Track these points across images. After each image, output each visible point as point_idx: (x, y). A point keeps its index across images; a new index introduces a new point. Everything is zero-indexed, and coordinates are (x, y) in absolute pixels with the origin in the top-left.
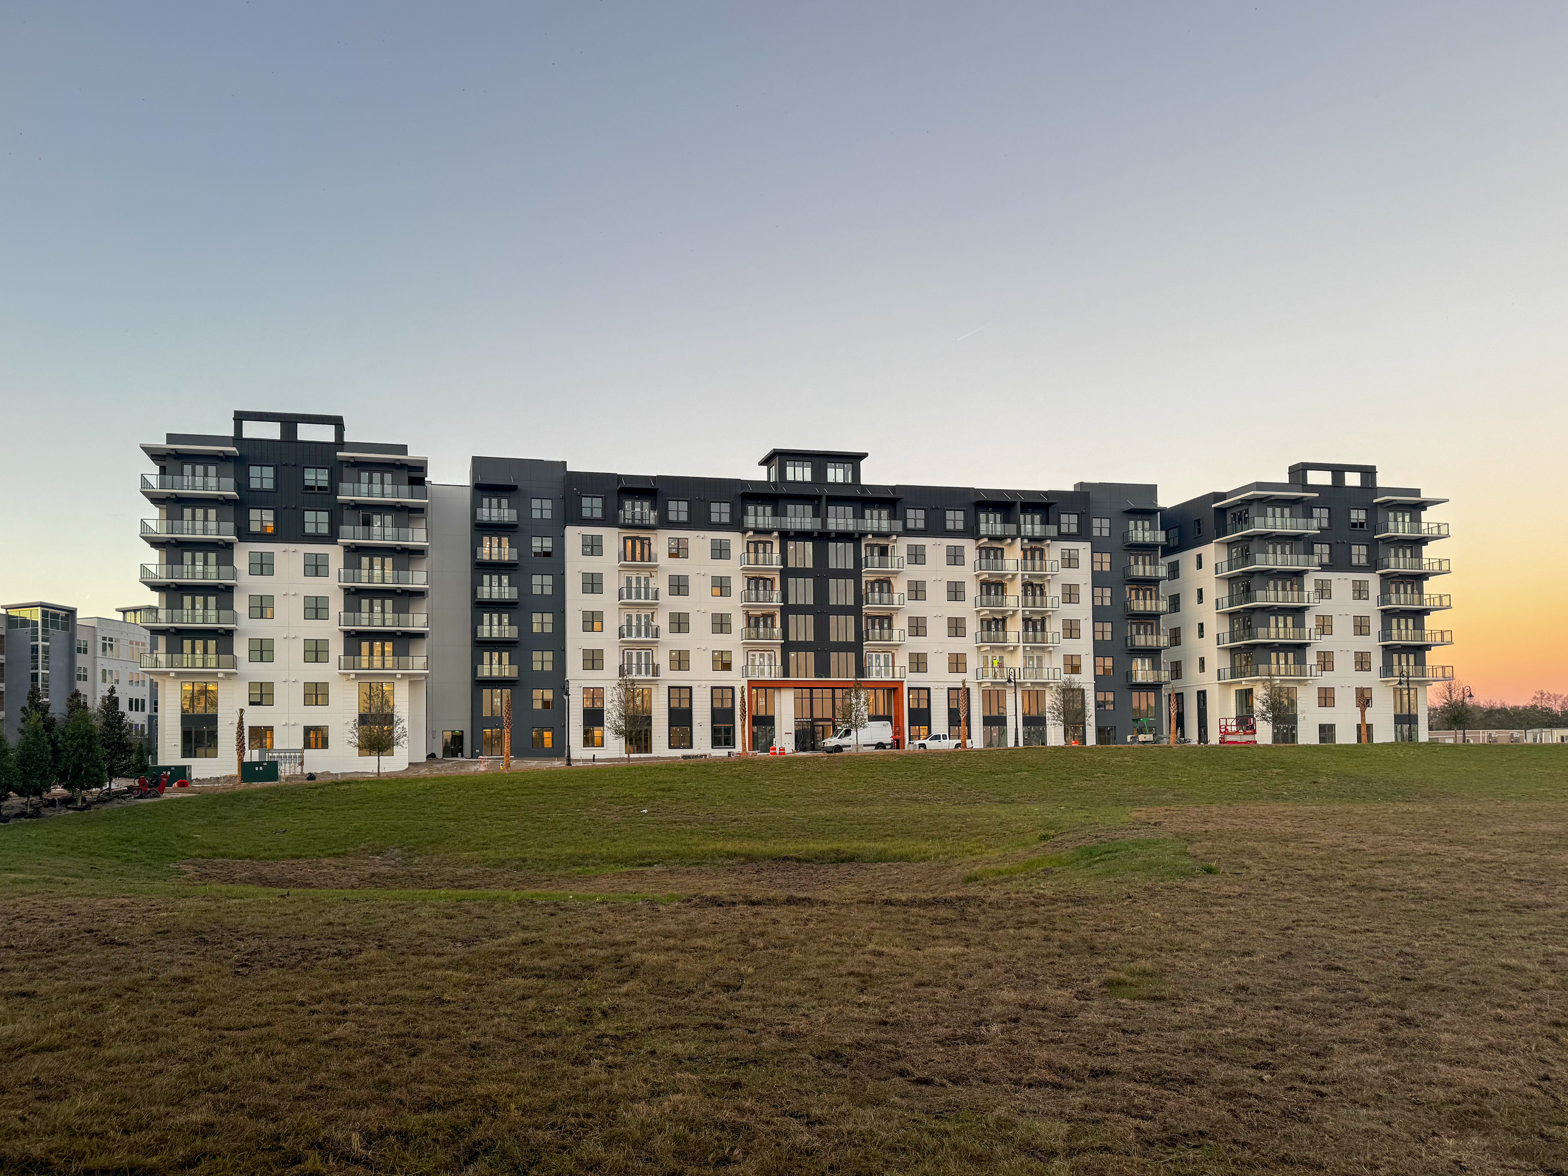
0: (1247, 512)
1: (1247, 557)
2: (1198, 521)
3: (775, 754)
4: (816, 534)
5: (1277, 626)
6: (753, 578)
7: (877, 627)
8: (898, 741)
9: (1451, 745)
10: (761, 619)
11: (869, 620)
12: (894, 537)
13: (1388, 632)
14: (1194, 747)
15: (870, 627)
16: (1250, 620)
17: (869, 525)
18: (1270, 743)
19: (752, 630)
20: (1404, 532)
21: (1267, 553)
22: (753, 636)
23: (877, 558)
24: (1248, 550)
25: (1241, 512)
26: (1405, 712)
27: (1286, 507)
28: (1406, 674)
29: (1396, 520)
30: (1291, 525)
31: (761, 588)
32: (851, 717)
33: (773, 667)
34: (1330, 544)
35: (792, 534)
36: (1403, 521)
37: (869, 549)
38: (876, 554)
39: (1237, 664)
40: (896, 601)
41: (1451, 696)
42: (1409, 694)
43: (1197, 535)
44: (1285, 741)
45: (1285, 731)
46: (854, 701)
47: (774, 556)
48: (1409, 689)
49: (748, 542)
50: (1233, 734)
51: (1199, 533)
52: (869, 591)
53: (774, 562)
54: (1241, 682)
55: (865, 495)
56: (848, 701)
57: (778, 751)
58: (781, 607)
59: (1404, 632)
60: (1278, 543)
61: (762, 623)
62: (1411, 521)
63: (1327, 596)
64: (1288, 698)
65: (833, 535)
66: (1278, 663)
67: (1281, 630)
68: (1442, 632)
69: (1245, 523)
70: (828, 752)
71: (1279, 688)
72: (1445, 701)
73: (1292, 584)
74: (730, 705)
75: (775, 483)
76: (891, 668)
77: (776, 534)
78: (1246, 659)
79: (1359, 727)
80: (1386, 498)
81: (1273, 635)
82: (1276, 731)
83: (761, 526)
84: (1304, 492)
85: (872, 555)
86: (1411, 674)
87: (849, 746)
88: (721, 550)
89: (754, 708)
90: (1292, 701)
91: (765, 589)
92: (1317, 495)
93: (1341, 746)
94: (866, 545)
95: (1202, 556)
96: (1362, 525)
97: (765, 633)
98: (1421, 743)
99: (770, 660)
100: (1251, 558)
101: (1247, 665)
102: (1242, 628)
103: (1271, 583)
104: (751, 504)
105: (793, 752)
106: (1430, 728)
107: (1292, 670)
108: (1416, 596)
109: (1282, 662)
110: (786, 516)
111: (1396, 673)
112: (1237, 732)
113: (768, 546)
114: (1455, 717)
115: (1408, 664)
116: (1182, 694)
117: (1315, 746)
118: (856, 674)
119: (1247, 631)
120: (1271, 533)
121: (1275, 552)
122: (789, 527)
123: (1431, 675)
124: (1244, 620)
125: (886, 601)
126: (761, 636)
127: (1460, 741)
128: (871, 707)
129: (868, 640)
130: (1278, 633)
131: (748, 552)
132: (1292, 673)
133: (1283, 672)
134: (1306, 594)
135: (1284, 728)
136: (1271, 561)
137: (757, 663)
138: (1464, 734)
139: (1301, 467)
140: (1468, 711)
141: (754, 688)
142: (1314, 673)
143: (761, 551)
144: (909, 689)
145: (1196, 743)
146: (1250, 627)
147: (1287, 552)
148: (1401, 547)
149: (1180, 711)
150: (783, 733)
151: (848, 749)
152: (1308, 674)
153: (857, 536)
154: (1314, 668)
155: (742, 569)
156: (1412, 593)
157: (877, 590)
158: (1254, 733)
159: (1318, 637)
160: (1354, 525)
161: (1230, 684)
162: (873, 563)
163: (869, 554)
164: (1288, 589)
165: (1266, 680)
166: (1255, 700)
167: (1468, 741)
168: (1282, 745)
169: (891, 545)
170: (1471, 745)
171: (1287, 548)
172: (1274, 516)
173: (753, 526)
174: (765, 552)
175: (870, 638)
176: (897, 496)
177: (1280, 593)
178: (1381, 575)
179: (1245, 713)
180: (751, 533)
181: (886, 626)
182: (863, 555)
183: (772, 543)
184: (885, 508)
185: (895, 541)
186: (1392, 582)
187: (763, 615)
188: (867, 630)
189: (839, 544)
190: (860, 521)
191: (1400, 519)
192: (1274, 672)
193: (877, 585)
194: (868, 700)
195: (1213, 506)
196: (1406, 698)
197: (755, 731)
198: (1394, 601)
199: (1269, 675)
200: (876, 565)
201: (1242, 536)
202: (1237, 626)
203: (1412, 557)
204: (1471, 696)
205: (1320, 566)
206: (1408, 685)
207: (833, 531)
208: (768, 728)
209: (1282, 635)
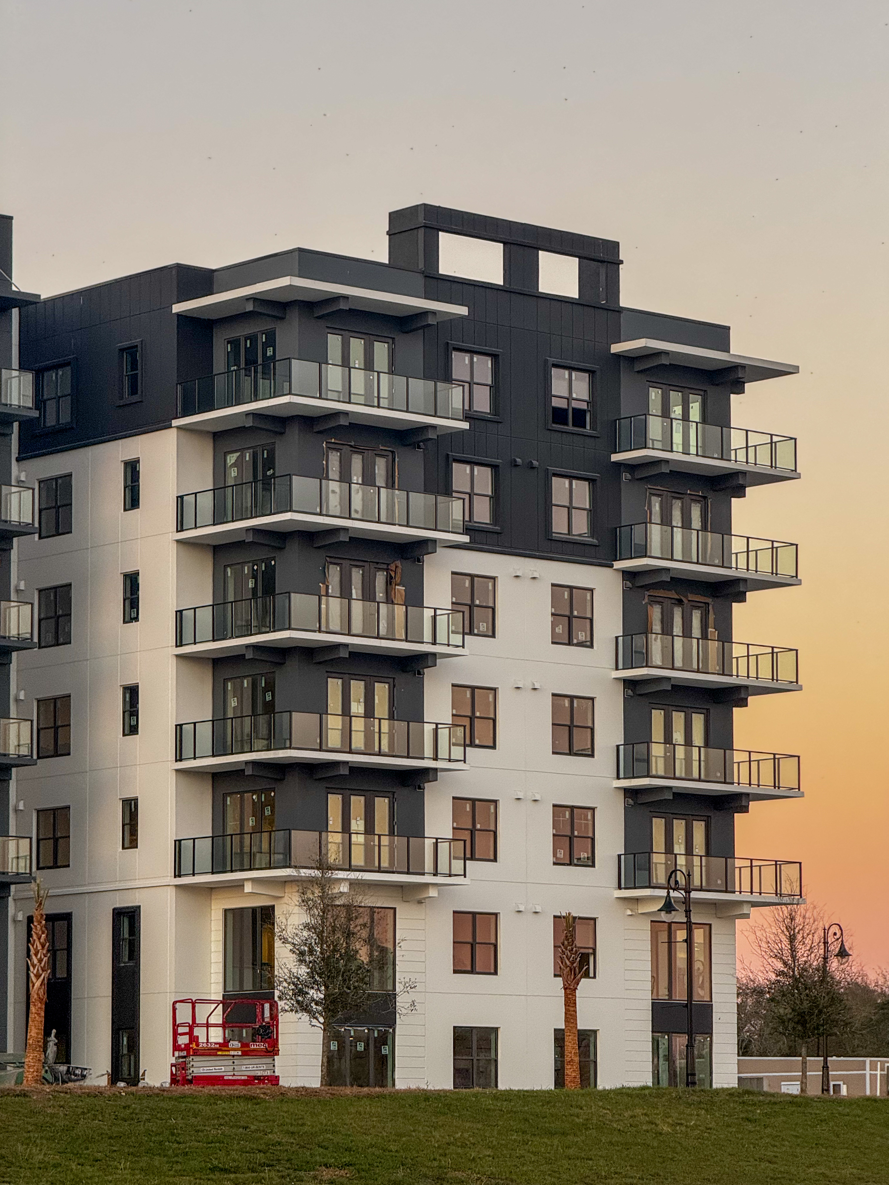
0: (271, 341)
1: (267, 483)
2: (131, 351)
5: (346, 712)
9: (792, 1101)
13: (641, 748)
14: (96, 1094)
16: (270, 687)
18: (315, 1083)
20: (686, 453)
21: (323, 475)
24: (270, 463)
25: (253, 338)
26: (680, 996)
27: (381, 338)
28: (682, 881)
29: (666, 413)
30: (391, 397)
34: (494, 467)
36: (685, 417)
39: (232, 826)
41: (793, 950)
42: (689, 941)
43: (128, 398)
44: (359, 1080)
45: (361, 1047)
48: (689, 926)
50: (211, 1052)
51: (134, 391)
54: (239, 885)
59: (680, 752)
60: (356, 449)
62: (704, 419)
63: (483, 627)
64: (370, 941)
66: (346, 829)
67: (358, 724)
68: (776, 759)
69: (266, 374)
71: (348, 907)
72: (780, 966)
73: (389, 582)
78: (258, 810)
79: (559, 1037)
80: (641, 343)
81: (334, 739)
82: (334, 1046)
84: (427, 297)
86: (696, 882)
90: (383, 950)
92: (463, 311)
93: (510, 1095)
95: (143, 468)
96: (579, 416)
98: (718, 1092)
100: (279, 485)
101: (258, 830)
102: (248, 711)
103: (334, 573)
106: (744, 1049)
107: (385, 852)
108: (713, 646)
109: (358, 824)
111: (660, 875)
112: (225, 1044)
114: (802, 1014)
115: (689, 851)
116: (67, 917)
117: (438, 1096)
119: (262, 720)
120: (338, 414)
121: (345, 478)
123: (746, 887)
124: (254, 685)
127: (814, 1090)
130: (347, 733)
132: (385, 864)
133: (358, 858)
134: (428, 614)
135: (358, 1039)
136: (334, 502)
138: (825, 1068)
139: (421, 220)
140: (835, 999)
142: (443, 867)
145: (104, 1082)
146: (270, 708)
147: (380, 481)
148: (679, 495)
149: (61, 974)
152: (429, 866)
154: (444, 848)
156: (705, 636)
158: (272, 1050)
159: (457, 752)
160: (559, 415)
161: (210, 889)
164: (380, 595)
165: (312, 881)
166: (278, 944)
167: (837, 1088)
168: (348, 1090)
170: (841, 1101)
171: (380, 467)
172: (346, 363)
177: (357, 607)
178: (628, 575)
179: (248, 986)
186: (654, 601)
191: (677, 411)
192: (333, 855)
195: (177, 308)
196: (681, 955)
198: (657, 658)
199: (323, 865)
201: (255, 415)
202: (233, 703)
203: (704, 528)
204: (843, 953)
205: (467, 530)
206: (688, 912)
209: (358, 741)
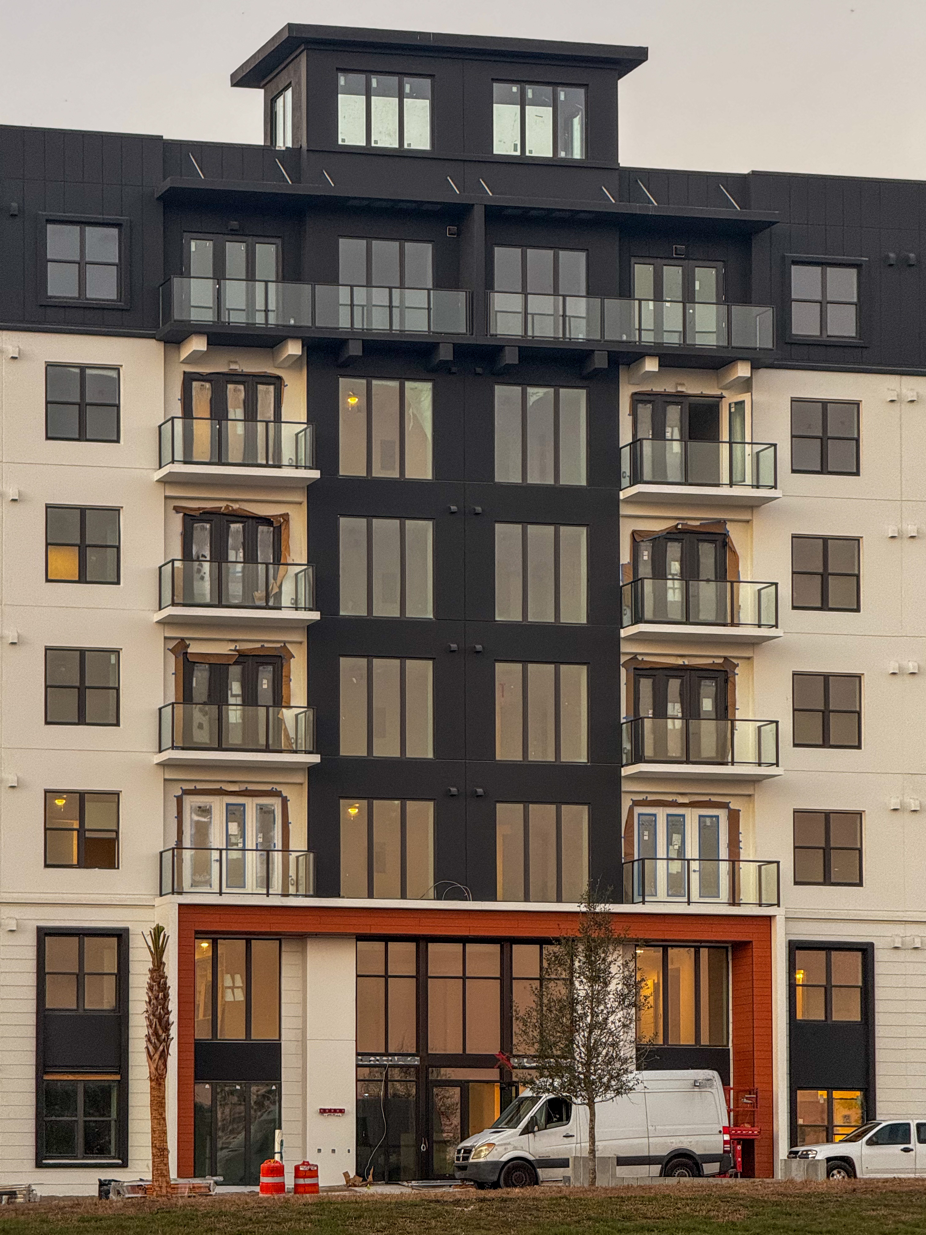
3: (280, 1188)
4: (445, 354)
6: (207, 515)
7: (674, 708)
8: (748, 1145)
10: (235, 671)
11: (646, 685)
12: (743, 370)
15: (647, 710)
17: (648, 322)
19: (198, 715)
22: (202, 736)
23: (676, 447)
31: (235, 554)
32: (569, 1052)
33: (277, 857)
35: (355, 349)
37: (645, 411)
38: (673, 432)
40: (747, 614)
46: (582, 989)
47: (288, 432)
49: (189, 379)
52: (645, 570)
53: (287, 453)
55: (636, 208)
56: (558, 990)
57: (289, 1181)
58: (311, 628)
61: (236, 688)
65: (511, 357)
70: (481, 1186)
74: (108, 1002)
75: (293, 153)
76: (724, 868)
77: (294, 349)
83: (238, 318)
85: (659, 435)
87: (563, 1163)
88: (82, 406)
89: (202, 1014)
91: (250, 558)
94: (637, 399)
97: (248, 724)
99: (265, 828)
104: (202, 234)
105: (350, 1184)
110: (333, 279)
113: (266, 393)
118: (592, 885)
122: (344, 322)
125: (707, 611)
126: (235, 737)
128: (648, 1015)
129: (638, 757)
131: (188, 414)
137: (217, 839)
141: (201, 935)
143: (236, 412)
144: (794, 947)
150: (313, 1107)
151: (559, 1173)
153: (600, 361)
155: (164, 481)
157: (675, 567)
162: (660, 463)
163: (646, 431)
169: (731, 398)
173: (208, 316)
174: (251, 416)
175: (648, 752)
176: (756, 214)
180: (198, 344)
181: (707, 705)
182: (625, 437)
183: (277, 382)
184: (707, 260)
185: (747, 385)
187: (242, 658)
188: (637, 721)
189: (536, 394)
190: (612, 305)
193: (674, 550)
194: (637, 985)
197: (205, 1100)
200: (674, 470)
207: (510, 341)
208: (256, 1090)
